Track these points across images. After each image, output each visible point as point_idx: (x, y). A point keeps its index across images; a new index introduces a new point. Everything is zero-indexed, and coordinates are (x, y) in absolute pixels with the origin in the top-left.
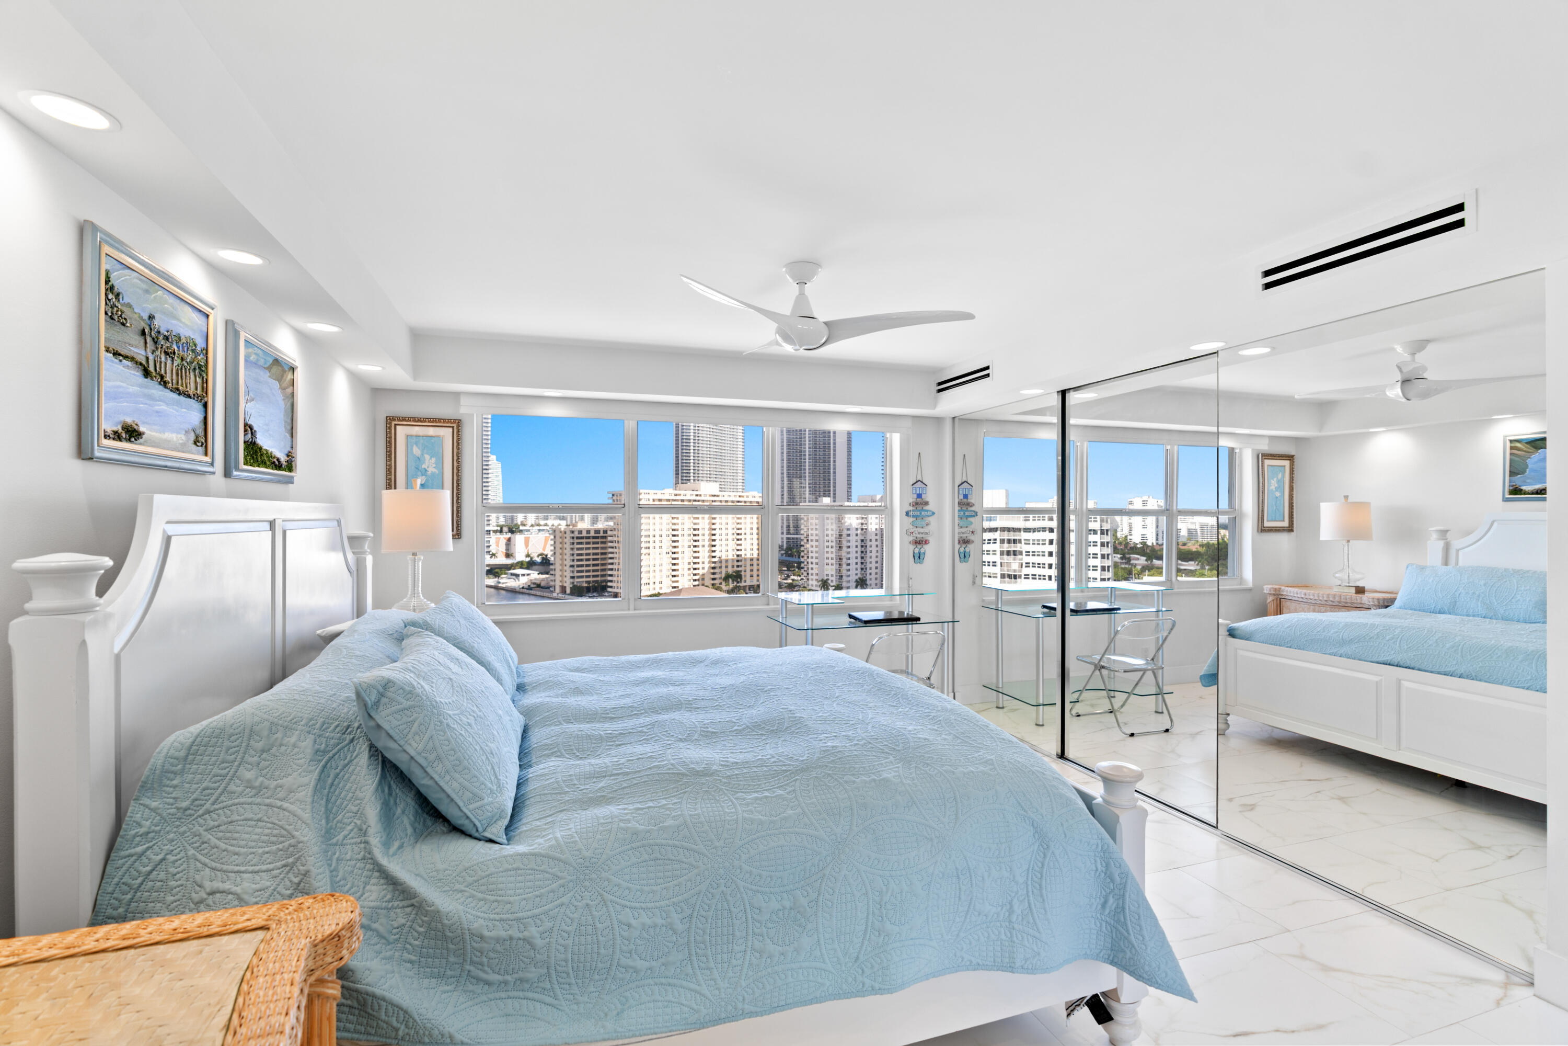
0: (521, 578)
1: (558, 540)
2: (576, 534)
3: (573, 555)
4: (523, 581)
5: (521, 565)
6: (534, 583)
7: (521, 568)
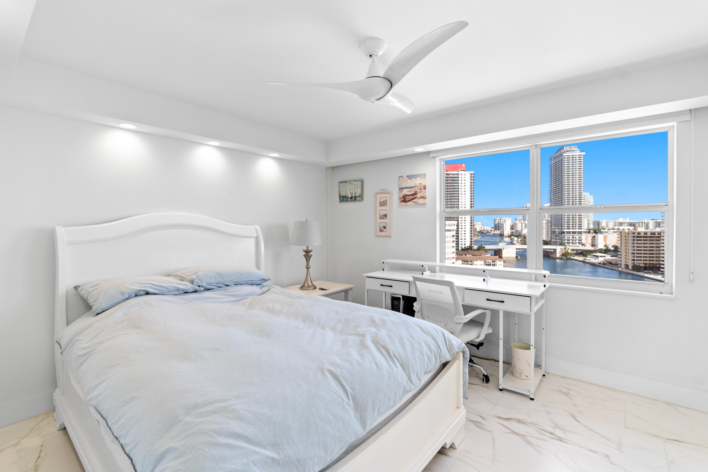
0: (599, 258)
1: (623, 238)
2: (636, 235)
3: (634, 247)
4: (601, 260)
5: (600, 251)
6: (608, 262)
7: (600, 252)
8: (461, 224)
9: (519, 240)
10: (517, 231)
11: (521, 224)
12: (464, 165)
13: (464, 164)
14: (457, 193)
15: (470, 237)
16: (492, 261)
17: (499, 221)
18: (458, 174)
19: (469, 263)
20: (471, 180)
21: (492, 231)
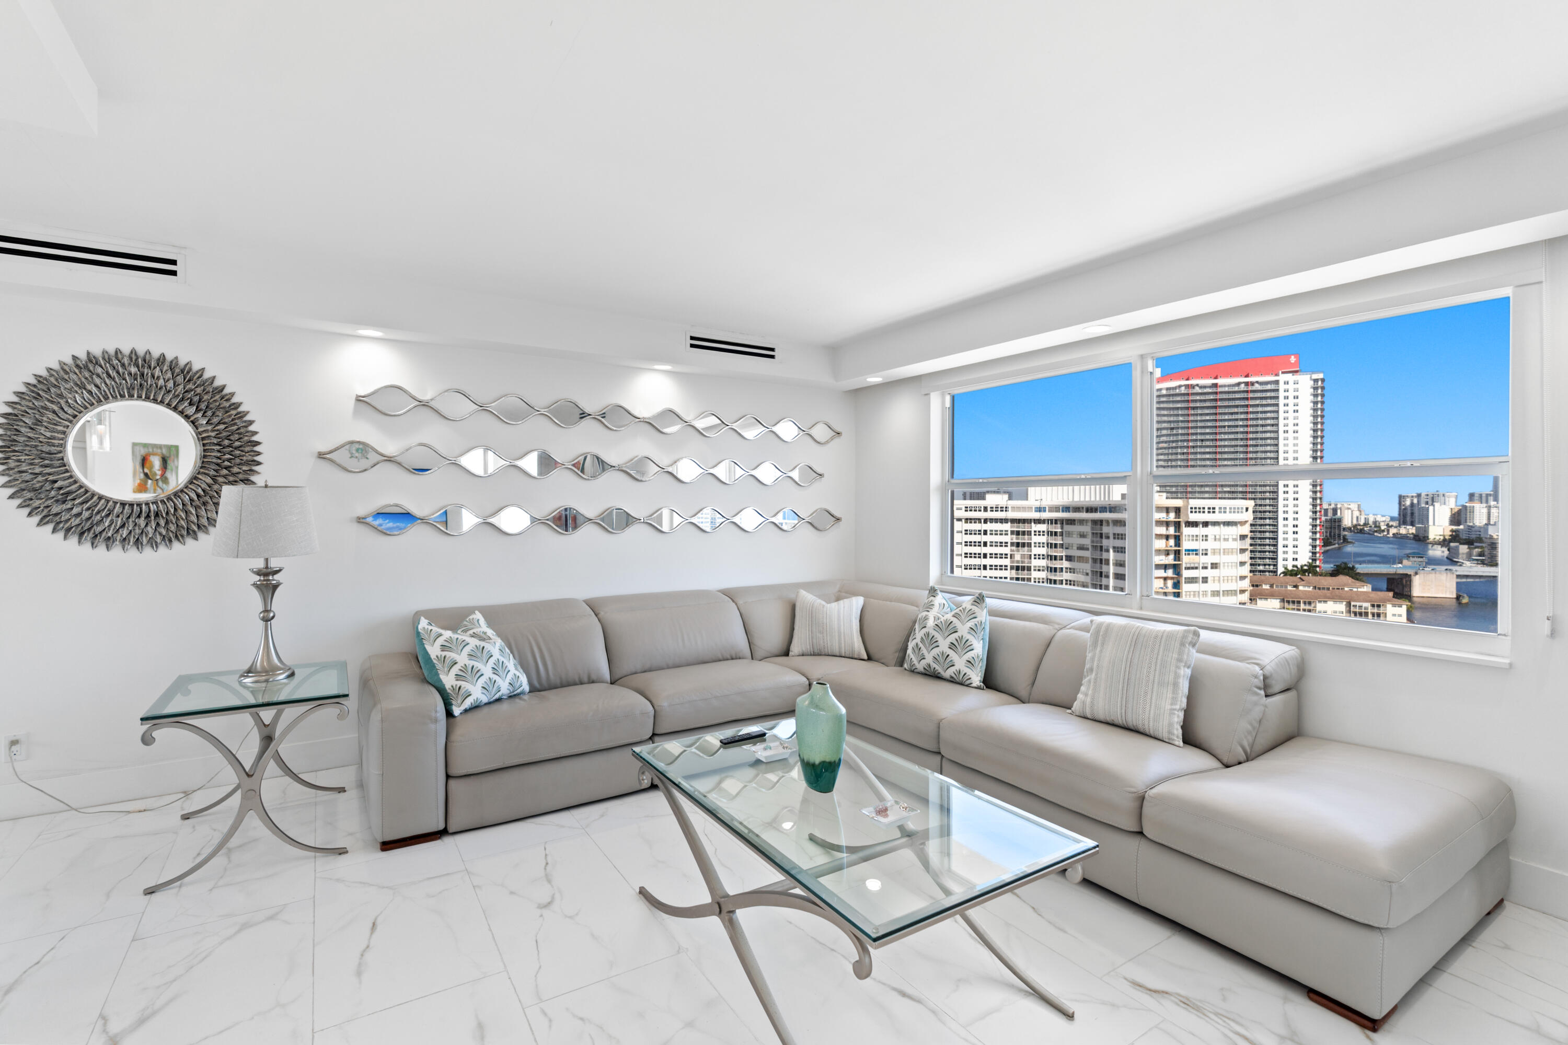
8: (1286, 509)
9: (1475, 553)
10: (1470, 528)
11: (1485, 511)
12: (1293, 359)
13: (1293, 357)
14: (1274, 428)
15: (1311, 541)
16: (1373, 606)
17: (1415, 501)
18: (1277, 382)
19: (1302, 606)
20: (1316, 396)
21: (1392, 526)
